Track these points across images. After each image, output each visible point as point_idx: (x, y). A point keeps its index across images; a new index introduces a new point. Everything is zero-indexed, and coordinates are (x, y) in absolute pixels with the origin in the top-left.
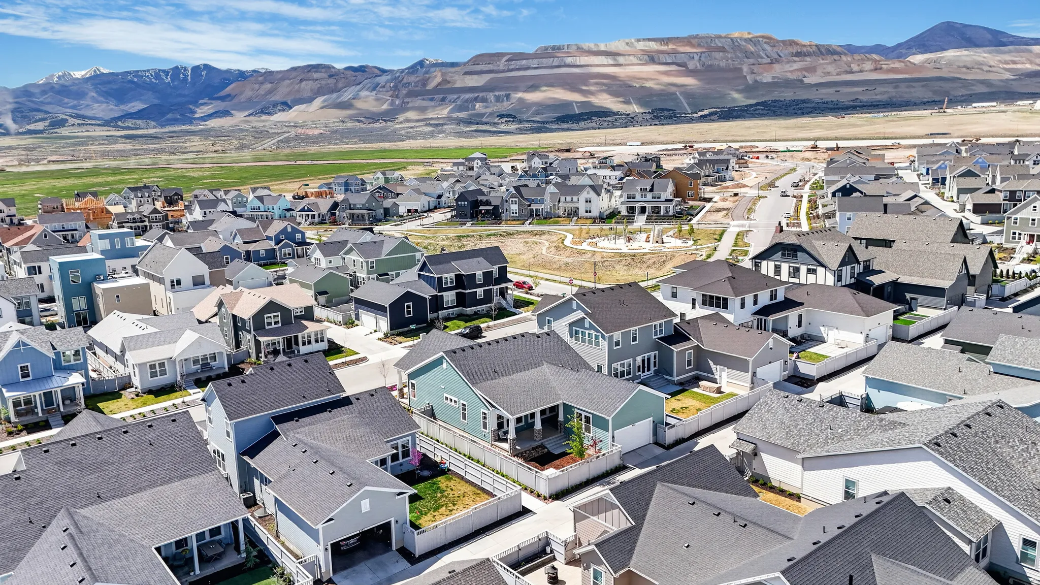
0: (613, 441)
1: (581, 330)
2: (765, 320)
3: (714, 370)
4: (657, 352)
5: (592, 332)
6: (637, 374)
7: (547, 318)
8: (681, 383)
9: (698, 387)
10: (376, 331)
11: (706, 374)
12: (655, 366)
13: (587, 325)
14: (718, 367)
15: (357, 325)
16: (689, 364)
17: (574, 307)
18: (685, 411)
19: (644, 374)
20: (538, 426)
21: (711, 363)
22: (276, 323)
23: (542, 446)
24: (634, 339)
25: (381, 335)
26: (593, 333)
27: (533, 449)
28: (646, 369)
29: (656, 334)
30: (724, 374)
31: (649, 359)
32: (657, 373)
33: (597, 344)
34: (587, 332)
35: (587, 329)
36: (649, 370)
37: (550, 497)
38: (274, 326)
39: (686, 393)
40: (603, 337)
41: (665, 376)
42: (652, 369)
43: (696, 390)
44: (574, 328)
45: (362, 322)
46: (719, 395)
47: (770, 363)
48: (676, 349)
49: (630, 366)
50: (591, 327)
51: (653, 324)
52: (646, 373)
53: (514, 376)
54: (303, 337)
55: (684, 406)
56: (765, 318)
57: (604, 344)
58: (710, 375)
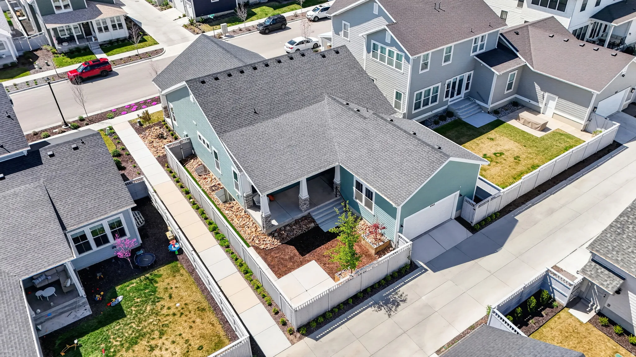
0: (401, 231)
1: (380, 45)
2: (606, 26)
3: (540, 98)
4: (472, 72)
5: (394, 49)
6: (445, 100)
7: (343, 22)
8: (496, 112)
9: (517, 118)
10: (184, 16)
11: (527, 100)
12: (467, 88)
13: (388, 40)
14: (546, 94)
15: (171, 7)
16: (509, 87)
17: (376, 12)
18: (499, 159)
19: (453, 99)
20: (304, 193)
21: (538, 88)
22: (66, 6)
23: (309, 218)
24: (447, 59)
25: (186, 21)
26: (396, 51)
27: (297, 222)
28: (456, 93)
29: (475, 50)
30: (552, 104)
31: (461, 81)
32: (468, 97)
33: (399, 66)
34: (388, 48)
35: (388, 45)
36: (459, 93)
37: (299, 330)
38: (63, 10)
39: (500, 128)
40: (407, 59)
41: (478, 102)
42: (463, 91)
43: (513, 123)
44: (373, 42)
45: (175, 4)
46: (543, 134)
47: (616, 93)
48: (497, 71)
49: (437, 92)
50: (393, 43)
51: (474, 37)
52: (455, 97)
53: (280, 119)
54: (98, 24)
55: (499, 149)
56: (604, 23)
57: (407, 68)
58: (532, 102)
